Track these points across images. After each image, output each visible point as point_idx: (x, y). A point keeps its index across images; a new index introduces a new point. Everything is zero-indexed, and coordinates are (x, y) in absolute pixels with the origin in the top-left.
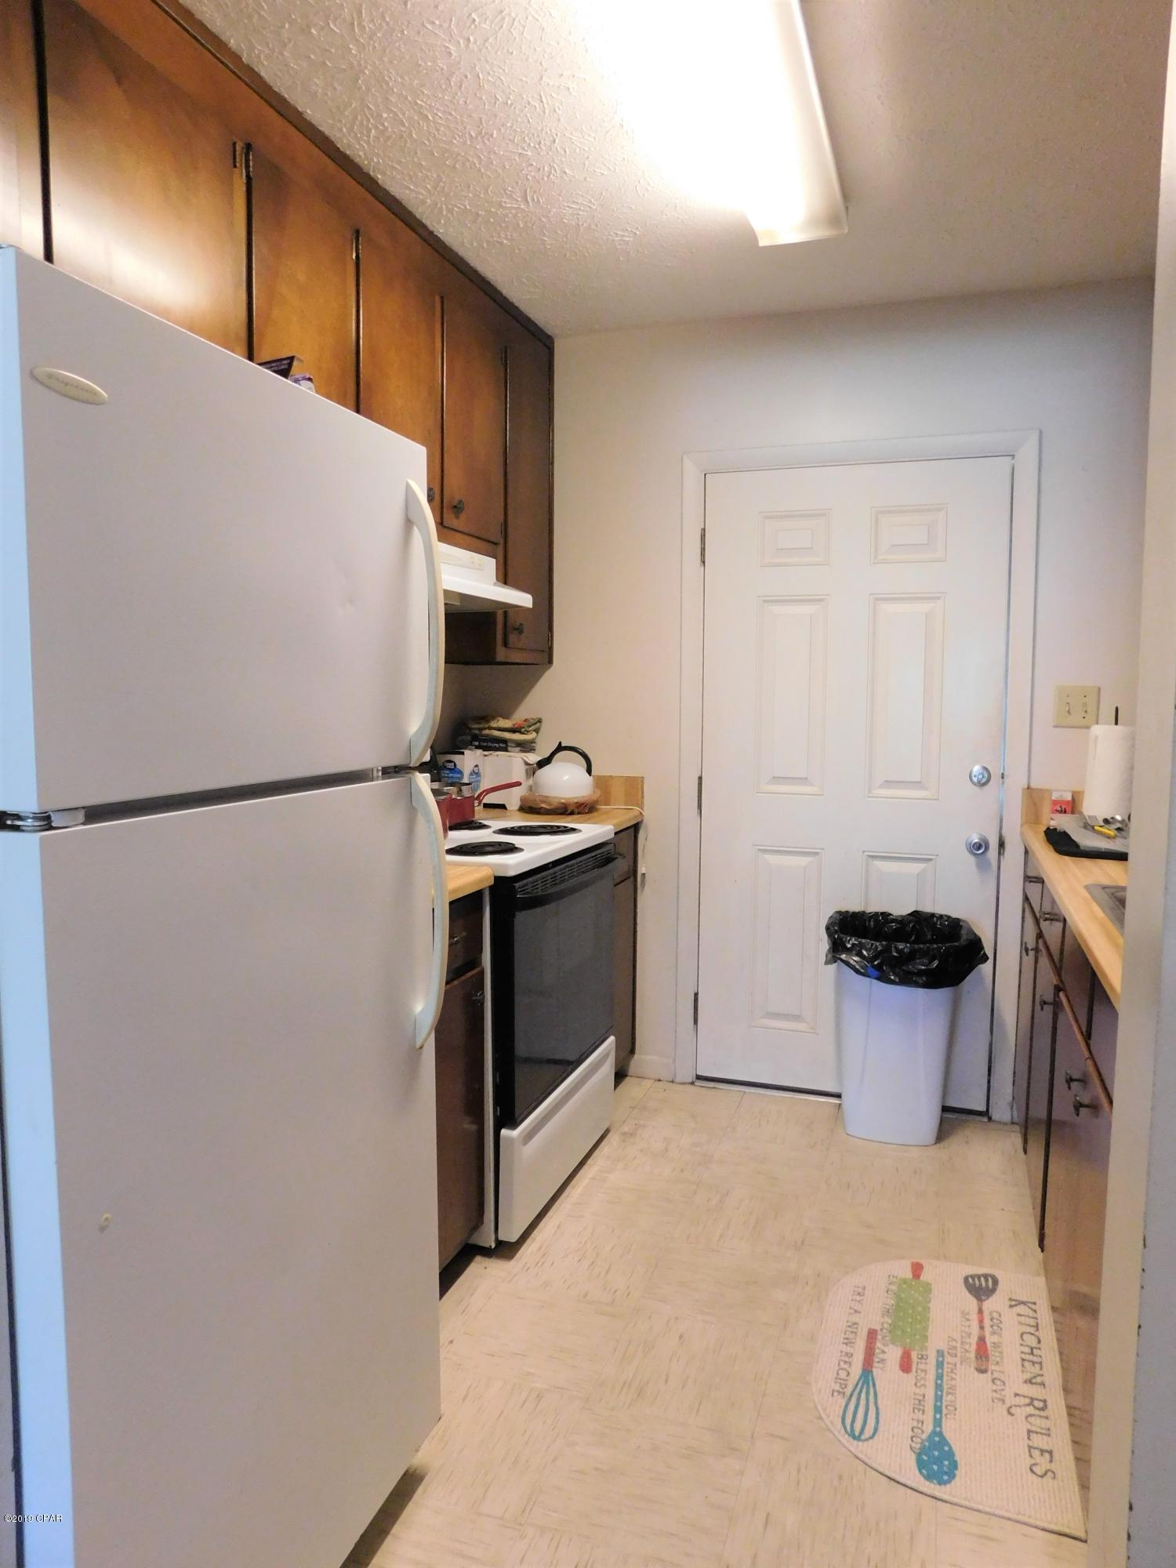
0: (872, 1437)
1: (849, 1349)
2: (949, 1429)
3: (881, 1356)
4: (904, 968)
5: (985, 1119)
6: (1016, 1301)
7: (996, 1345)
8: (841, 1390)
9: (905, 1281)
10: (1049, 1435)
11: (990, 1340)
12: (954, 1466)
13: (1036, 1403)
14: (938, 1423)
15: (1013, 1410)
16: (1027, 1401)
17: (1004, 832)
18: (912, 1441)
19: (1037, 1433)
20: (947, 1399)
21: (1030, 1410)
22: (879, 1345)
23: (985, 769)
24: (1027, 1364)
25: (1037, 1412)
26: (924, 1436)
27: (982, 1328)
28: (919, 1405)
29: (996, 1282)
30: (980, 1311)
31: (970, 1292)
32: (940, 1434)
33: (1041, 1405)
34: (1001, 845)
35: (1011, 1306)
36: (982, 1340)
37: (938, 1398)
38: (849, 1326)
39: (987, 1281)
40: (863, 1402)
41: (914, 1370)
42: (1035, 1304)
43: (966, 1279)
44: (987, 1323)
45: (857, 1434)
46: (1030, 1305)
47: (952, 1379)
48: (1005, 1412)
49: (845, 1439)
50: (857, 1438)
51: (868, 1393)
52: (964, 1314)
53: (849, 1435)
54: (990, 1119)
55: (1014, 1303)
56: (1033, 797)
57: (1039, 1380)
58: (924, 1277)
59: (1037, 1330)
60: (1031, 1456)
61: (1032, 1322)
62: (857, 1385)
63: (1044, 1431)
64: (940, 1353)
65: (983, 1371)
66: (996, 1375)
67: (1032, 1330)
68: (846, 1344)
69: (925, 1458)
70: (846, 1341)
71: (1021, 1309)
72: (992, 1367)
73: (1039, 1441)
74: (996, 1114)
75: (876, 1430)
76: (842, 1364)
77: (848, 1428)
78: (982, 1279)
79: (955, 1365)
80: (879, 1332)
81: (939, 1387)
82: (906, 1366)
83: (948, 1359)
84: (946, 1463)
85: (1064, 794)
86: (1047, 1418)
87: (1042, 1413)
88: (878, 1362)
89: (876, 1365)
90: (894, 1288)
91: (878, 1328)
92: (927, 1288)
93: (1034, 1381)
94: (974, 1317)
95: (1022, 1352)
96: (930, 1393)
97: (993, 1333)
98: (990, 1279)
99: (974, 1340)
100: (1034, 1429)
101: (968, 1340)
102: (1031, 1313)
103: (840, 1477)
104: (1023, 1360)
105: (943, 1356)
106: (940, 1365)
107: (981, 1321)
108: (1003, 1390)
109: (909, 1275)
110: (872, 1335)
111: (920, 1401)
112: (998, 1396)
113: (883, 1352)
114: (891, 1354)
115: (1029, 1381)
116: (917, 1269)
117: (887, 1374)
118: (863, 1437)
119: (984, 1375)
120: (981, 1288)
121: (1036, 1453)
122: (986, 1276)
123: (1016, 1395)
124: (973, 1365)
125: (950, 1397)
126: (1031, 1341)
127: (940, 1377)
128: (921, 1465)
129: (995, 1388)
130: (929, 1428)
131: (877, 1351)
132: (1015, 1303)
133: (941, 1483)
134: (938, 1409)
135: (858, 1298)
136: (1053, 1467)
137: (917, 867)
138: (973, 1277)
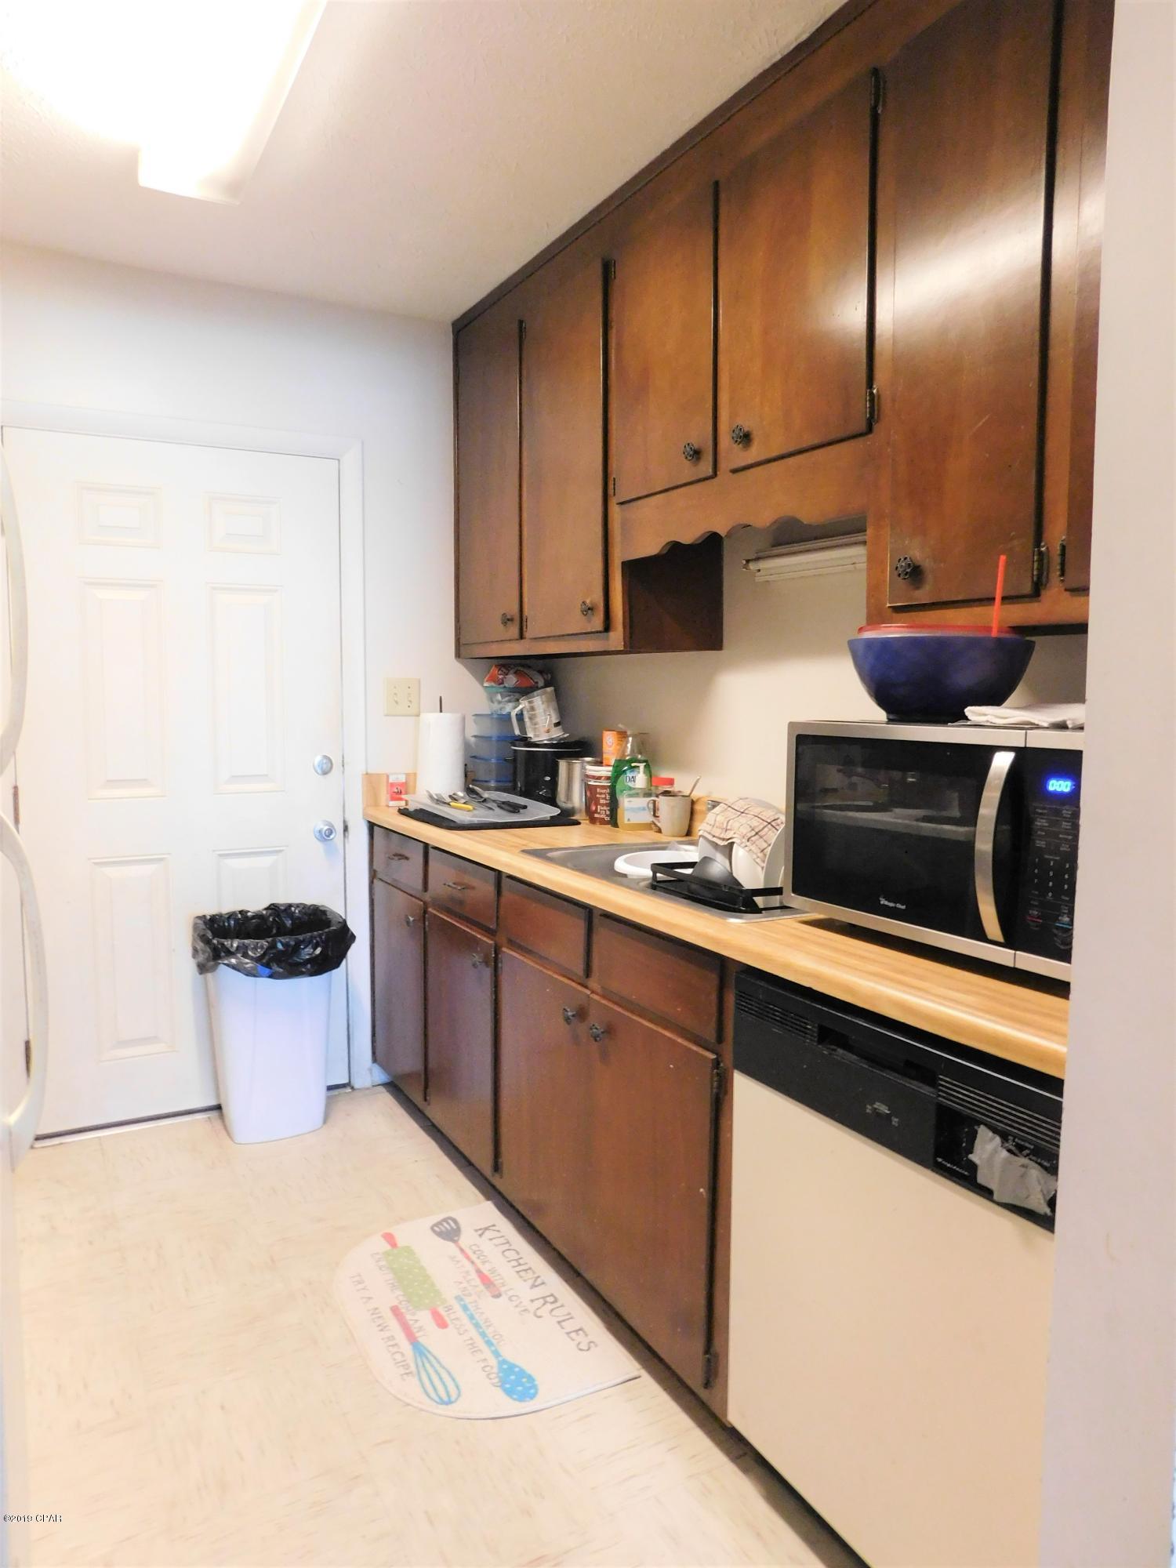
0: (459, 1395)
1: (387, 1334)
2: (508, 1354)
3: (417, 1325)
4: (290, 961)
5: (349, 1090)
6: (480, 1229)
7: (493, 1271)
8: (407, 1371)
9: (387, 1254)
10: (571, 1318)
11: (485, 1269)
12: (531, 1378)
13: (548, 1299)
14: (497, 1354)
15: (539, 1313)
16: (542, 1301)
17: (346, 816)
18: (490, 1379)
19: (564, 1321)
20: (489, 1332)
21: (549, 1307)
22: (408, 1317)
23: (325, 757)
24: (522, 1274)
25: (554, 1306)
26: (495, 1370)
27: (473, 1262)
28: (474, 1349)
29: (455, 1221)
30: (462, 1250)
31: (444, 1239)
32: (504, 1362)
33: (551, 1299)
34: (346, 829)
35: (480, 1235)
36: (479, 1272)
37: (483, 1335)
38: (373, 1314)
39: (448, 1223)
40: (431, 1371)
41: (449, 1322)
42: (494, 1226)
43: (432, 1228)
44: (474, 1257)
45: (446, 1399)
46: (491, 1228)
47: (482, 1313)
48: (535, 1318)
49: (441, 1410)
50: (449, 1402)
51: (427, 1358)
52: (452, 1258)
53: (441, 1404)
54: (352, 1088)
55: (480, 1232)
56: (371, 781)
57: (539, 1281)
58: (401, 1243)
59: (511, 1245)
60: (573, 1340)
61: (502, 1240)
62: (416, 1360)
63: (568, 1317)
64: (458, 1298)
65: (498, 1296)
66: (510, 1293)
67: (506, 1247)
68: (382, 1330)
69: (508, 1386)
70: (380, 1328)
71: (489, 1234)
72: (503, 1289)
73: (569, 1326)
74: (357, 1084)
75: (457, 1387)
76: (391, 1348)
77: (437, 1399)
78: (445, 1224)
79: (476, 1301)
80: (400, 1306)
81: (477, 1326)
82: (442, 1324)
83: (467, 1300)
84: (524, 1380)
85: (399, 776)
86: (562, 1306)
87: (558, 1304)
88: (418, 1332)
89: (417, 1335)
90: (383, 1263)
91: (395, 1303)
92: (409, 1250)
93: (536, 1284)
94: (460, 1256)
95: (514, 1267)
96: (473, 1333)
97: (484, 1263)
98: (450, 1221)
99: (474, 1275)
100: (560, 1319)
101: (469, 1277)
102: (499, 1235)
103: (458, 1442)
104: (518, 1272)
105: (462, 1300)
106: (465, 1308)
107: (468, 1257)
108: (521, 1302)
109: (387, 1247)
110: (395, 1311)
111: (471, 1344)
112: (523, 1309)
113: (416, 1321)
114: (422, 1319)
115: (534, 1286)
116: (389, 1238)
117: (431, 1337)
118: (453, 1399)
119: (501, 1298)
120: (449, 1232)
121: (573, 1335)
122: (445, 1220)
123: (532, 1301)
124: (488, 1294)
125: (491, 1329)
126: (512, 1255)
127: (472, 1317)
128: (509, 1393)
129: (514, 1304)
130: (493, 1362)
131: (411, 1322)
132: (482, 1231)
133: (532, 1397)
134: (489, 1343)
135: (361, 1286)
136: (590, 1338)
137: (268, 860)
138: (436, 1225)
